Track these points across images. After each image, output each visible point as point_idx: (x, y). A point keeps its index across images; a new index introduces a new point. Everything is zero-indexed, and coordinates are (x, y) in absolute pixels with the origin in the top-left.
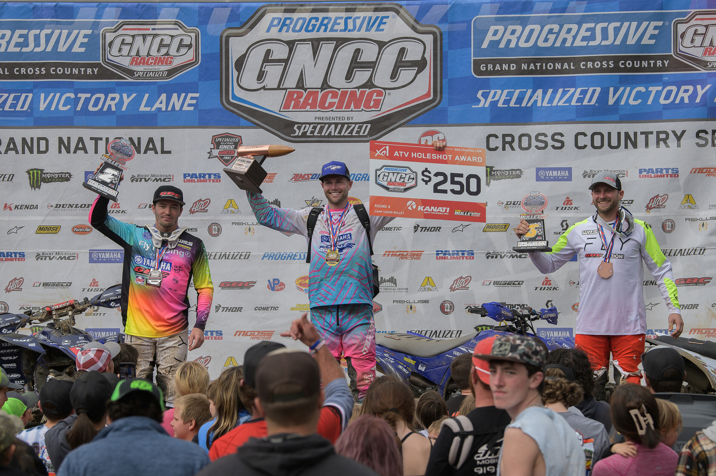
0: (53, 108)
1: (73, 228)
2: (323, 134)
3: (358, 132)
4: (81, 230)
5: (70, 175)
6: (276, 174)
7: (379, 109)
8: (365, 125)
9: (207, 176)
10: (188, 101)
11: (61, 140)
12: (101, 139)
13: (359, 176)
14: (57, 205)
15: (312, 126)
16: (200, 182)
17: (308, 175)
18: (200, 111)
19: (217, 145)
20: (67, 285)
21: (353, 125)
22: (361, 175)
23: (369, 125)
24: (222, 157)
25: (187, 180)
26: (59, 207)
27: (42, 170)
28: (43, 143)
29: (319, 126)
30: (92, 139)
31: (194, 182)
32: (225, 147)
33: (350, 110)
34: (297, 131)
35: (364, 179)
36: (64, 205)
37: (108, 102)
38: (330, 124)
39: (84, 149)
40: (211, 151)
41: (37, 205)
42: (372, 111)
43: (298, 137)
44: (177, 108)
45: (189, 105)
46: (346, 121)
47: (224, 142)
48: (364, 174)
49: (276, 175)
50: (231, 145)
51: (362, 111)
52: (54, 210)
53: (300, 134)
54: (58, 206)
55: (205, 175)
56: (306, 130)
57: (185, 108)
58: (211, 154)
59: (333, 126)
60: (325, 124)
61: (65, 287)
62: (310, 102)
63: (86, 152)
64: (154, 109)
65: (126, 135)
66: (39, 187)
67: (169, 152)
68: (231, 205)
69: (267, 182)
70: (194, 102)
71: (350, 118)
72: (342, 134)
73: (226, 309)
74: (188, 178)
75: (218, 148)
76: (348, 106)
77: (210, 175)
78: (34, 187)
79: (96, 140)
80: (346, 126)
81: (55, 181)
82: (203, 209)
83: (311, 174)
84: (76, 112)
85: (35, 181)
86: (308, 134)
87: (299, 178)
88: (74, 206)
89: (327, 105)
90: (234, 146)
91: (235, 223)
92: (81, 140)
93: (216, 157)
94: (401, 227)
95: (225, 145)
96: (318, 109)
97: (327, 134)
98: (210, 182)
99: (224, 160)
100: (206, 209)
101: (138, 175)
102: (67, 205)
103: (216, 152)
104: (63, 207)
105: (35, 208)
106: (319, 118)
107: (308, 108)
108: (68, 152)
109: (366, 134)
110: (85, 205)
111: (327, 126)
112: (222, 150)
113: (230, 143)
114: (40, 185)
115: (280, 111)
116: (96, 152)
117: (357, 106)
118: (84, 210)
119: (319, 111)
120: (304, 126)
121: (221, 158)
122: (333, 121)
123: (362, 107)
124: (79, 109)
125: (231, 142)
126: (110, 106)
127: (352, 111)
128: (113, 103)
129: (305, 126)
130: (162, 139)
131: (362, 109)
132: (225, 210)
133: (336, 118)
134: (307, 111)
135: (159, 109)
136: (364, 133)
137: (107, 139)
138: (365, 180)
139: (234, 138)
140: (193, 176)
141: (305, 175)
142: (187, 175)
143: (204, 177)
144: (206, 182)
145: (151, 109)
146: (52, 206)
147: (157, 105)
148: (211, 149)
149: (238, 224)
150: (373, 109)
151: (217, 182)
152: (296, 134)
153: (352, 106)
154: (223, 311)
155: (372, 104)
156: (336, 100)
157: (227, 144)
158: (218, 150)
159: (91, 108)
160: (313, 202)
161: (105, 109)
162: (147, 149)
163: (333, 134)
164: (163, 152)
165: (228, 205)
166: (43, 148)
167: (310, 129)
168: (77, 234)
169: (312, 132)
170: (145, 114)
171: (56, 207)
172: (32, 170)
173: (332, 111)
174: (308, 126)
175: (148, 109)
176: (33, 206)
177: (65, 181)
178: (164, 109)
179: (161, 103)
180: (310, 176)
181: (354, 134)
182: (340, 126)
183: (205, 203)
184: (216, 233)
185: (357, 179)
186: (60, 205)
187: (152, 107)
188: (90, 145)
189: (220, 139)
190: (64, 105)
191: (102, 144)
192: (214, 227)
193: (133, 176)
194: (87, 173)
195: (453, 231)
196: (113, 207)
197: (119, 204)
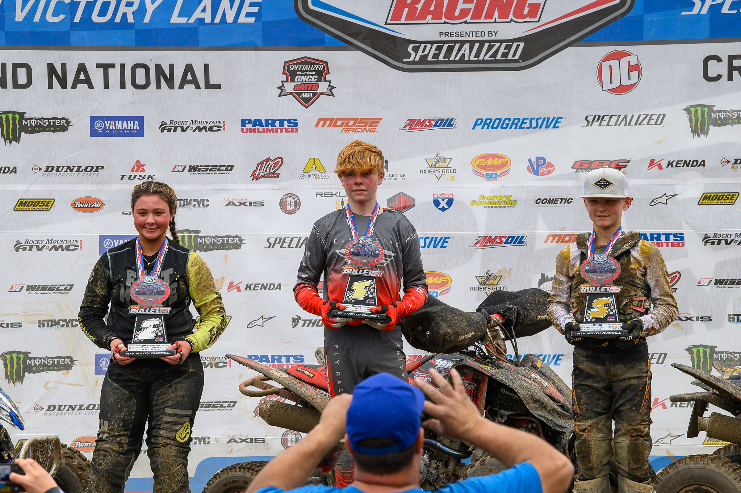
0: (37, 19)
1: (74, 203)
2: (452, 58)
3: (505, 55)
4: (86, 205)
5: (68, 122)
6: (380, 119)
7: (537, 19)
8: (515, 44)
9: (277, 124)
10: (246, 9)
11: (51, 69)
12: (113, 66)
13: (507, 121)
14: (48, 168)
15: (435, 46)
16: (267, 132)
17: (430, 121)
18: (264, 23)
19: (291, 75)
20: (66, 289)
21: (498, 45)
22: (510, 119)
23: (522, 45)
24: (299, 94)
25: (247, 129)
26: (52, 171)
27: (22, 114)
28: (22, 73)
29: (446, 46)
30: (99, 66)
31: (258, 131)
32: (304, 78)
33: (493, 20)
34: (413, 54)
35: (514, 126)
36: (58, 168)
37: (122, 9)
38: (462, 43)
39: (88, 82)
40: (283, 86)
41: (15, 168)
42: (527, 22)
43: (414, 62)
44: (230, 19)
45: (248, 15)
46: (486, 38)
47: (303, 72)
48: (515, 119)
49: (381, 121)
50: (312, 75)
51: (510, 22)
52: (44, 175)
53: (417, 59)
54: (50, 169)
55: (274, 121)
56: (426, 52)
57: (242, 19)
58: (282, 90)
59: (467, 46)
60: (455, 42)
61: (63, 292)
62: (432, 9)
63: (91, 87)
64: (192, 20)
65: (151, 60)
66: (17, 140)
67: (218, 87)
68: (314, 166)
69: (367, 132)
70: (255, 9)
71: (493, 34)
72: (481, 58)
73: (308, 322)
74: (249, 126)
75: (293, 81)
76: (489, 15)
77: (281, 122)
78: (9, 140)
79: (106, 67)
80: (487, 45)
81: (44, 131)
82: (273, 173)
83: (434, 120)
84: (74, 26)
85: (10, 130)
86: (430, 58)
87: (416, 126)
88: (76, 169)
89: (457, 13)
90: (317, 77)
91: (321, 194)
92: (82, 68)
93: (291, 93)
94: (572, 199)
95: (304, 75)
96: (444, 20)
97: (457, 59)
98: (281, 131)
99: (303, 99)
100: (277, 172)
101: (171, 122)
102: (63, 167)
103: (290, 87)
104: (57, 170)
105: (12, 171)
106: (446, 34)
107: (429, 18)
108: (63, 85)
109: (517, 57)
110: (92, 168)
111: (458, 45)
112: (299, 83)
113: (311, 73)
114: (20, 136)
115: (386, 24)
116: (106, 86)
117: (504, 14)
118: (90, 175)
119: (445, 23)
120: (423, 46)
121: (297, 95)
122: (467, 38)
123: (511, 16)
124: (77, 19)
125: (312, 71)
126: (125, 15)
127: (495, 22)
128: (130, 11)
129: (425, 47)
130: (207, 67)
131: (512, 20)
132: (305, 174)
133: (471, 34)
134: (428, 23)
135: (201, 21)
136: (514, 56)
137: (122, 66)
138: (516, 128)
139: (317, 64)
140: (257, 122)
141: (425, 120)
142: (247, 122)
143: (273, 124)
144: (277, 132)
145: (188, 20)
146: (40, 169)
147: (198, 14)
148: (282, 82)
149: (325, 195)
150: (528, 19)
151: (293, 131)
152: (411, 59)
153: (496, 14)
154: (303, 325)
155: (526, 11)
156: (471, 6)
157: (306, 74)
158: (293, 84)
159: (95, 18)
160: (438, 162)
161: (118, 20)
162: (184, 82)
163: (466, 58)
164: (208, 86)
165: (309, 167)
166: (22, 79)
167: (433, 51)
168: (81, 211)
169: (436, 56)
170: (180, 28)
171: (47, 170)
172: (4, 113)
173: (465, 22)
174: (429, 46)
175: (183, 20)
176: (9, 168)
177: (60, 131)
178: (208, 20)
179: (204, 10)
180: (433, 123)
181: (499, 57)
182: (477, 45)
183: (276, 164)
184: (292, 208)
185: (505, 126)
186: (53, 168)
187: (189, 17)
188: (97, 76)
189: (296, 67)
190: (55, 14)
191: (114, 75)
192: (288, 200)
193: (164, 123)
194: (93, 119)
195: (652, 204)
196: (135, 169)
197: (144, 165)
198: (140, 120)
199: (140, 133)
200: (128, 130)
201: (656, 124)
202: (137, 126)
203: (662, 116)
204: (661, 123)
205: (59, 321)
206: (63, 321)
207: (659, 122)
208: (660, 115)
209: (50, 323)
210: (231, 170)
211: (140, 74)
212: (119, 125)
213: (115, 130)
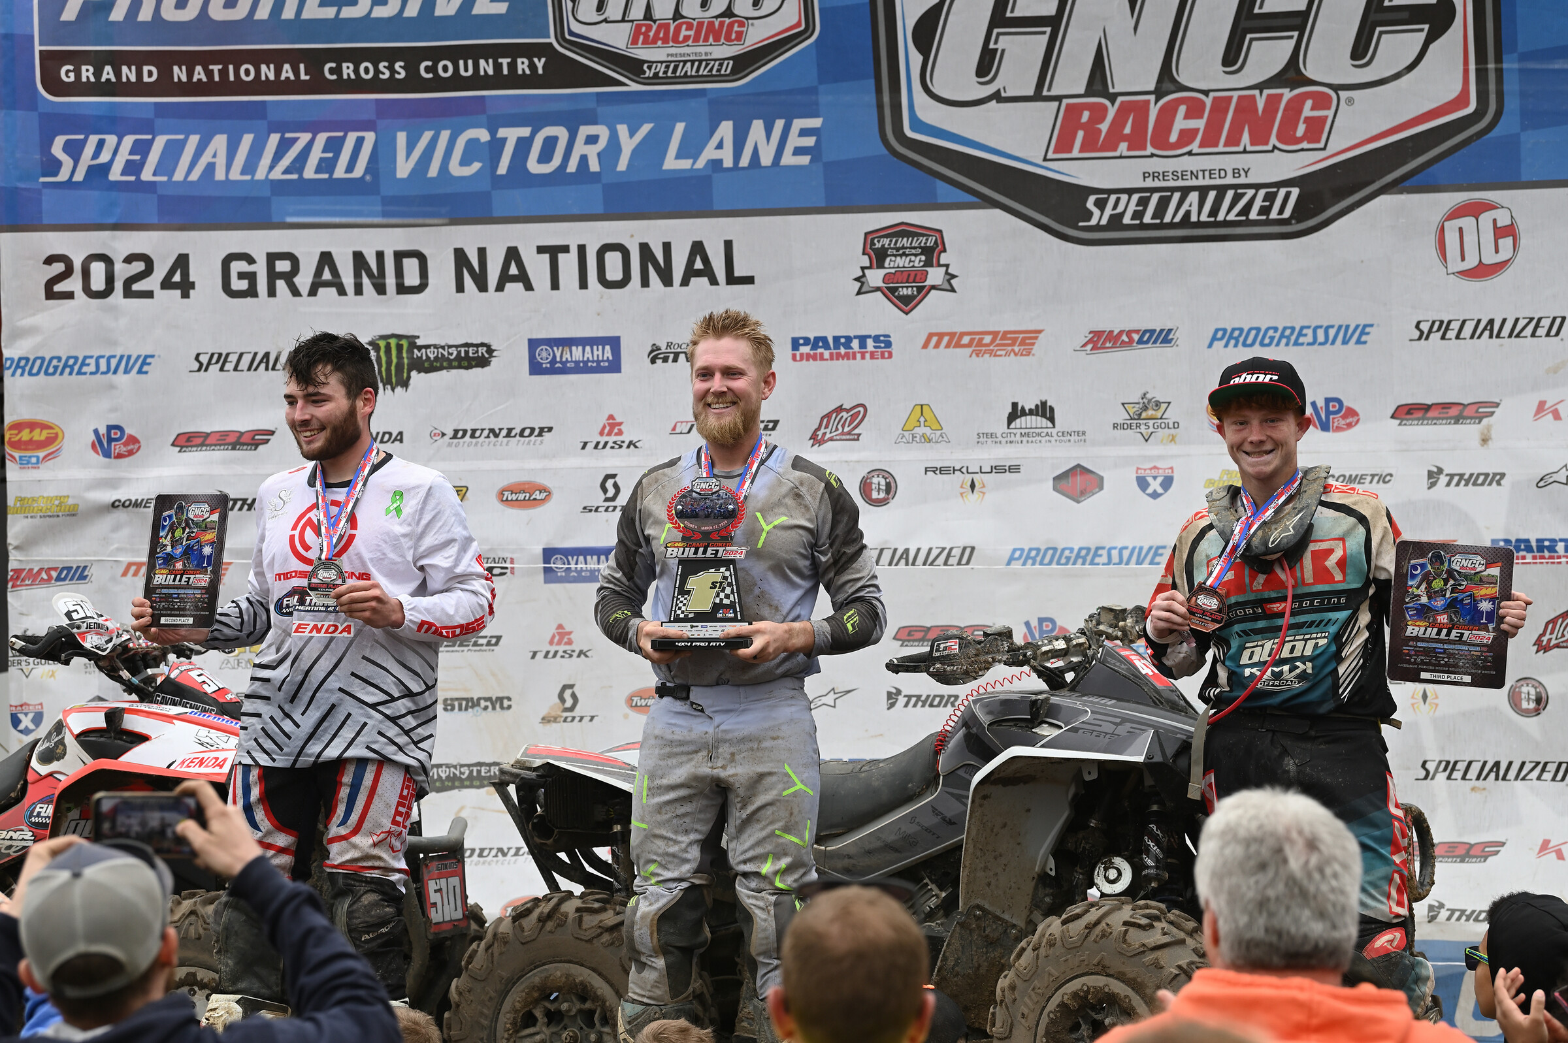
0: (433, 171)
1: (501, 493)
2: (1167, 219)
3: (1265, 211)
4: (521, 497)
5: (490, 351)
6: (1040, 332)
7: (1321, 145)
8: (1282, 192)
9: (855, 344)
10: (794, 141)
11: (460, 257)
12: (565, 249)
13: (1271, 333)
14: (456, 431)
15: (1135, 197)
16: (837, 359)
17: (1129, 333)
18: (828, 166)
19: (879, 257)
20: (489, 644)
21: (1251, 192)
22: (1276, 329)
23: (1295, 192)
24: (893, 290)
25: (802, 355)
26: (463, 436)
27: (411, 339)
28: (411, 267)
29: (1155, 198)
30: (541, 250)
31: (822, 359)
32: (901, 262)
33: (1241, 149)
34: (1096, 212)
35: (1284, 341)
36: (474, 431)
37: (580, 149)
38: (1185, 191)
39: (523, 278)
40: (864, 275)
41: (401, 433)
42: (1302, 150)
43: (1098, 228)
44: (766, 159)
45: (798, 151)
46: (1230, 180)
47: (898, 249)
48: (1285, 329)
49: (1041, 336)
50: (916, 255)
51: (1272, 151)
52: (450, 445)
53: (1104, 222)
54: (460, 434)
55: (849, 339)
56: (1120, 209)
57: (788, 159)
58: (863, 283)
59: (1194, 197)
60: (1173, 190)
61: (484, 648)
62: (1127, 130)
63: (529, 287)
64: (701, 164)
65: (632, 236)
66: (405, 384)
67: (749, 280)
68: (922, 419)
69: (1016, 354)
70: (810, 141)
71: (1242, 173)
72: (1221, 217)
73: (914, 700)
74: (805, 349)
75: (881, 265)
76: (1234, 139)
77: (863, 339)
78: (391, 384)
79: (553, 252)
80: (1230, 194)
81: (450, 367)
82: (849, 433)
83: (1137, 332)
84: (498, 181)
85: (393, 368)
86: (1127, 220)
87: (1104, 343)
88: (504, 433)
89: (1173, 138)
90: (923, 258)
91: (934, 470)
92: (513, 254)
93: (878, 289)
94: (1391, 475)
95: (901, 256)
96: (1150, 150)
97: (1177, 219)
98: (863, 358)
99: (900, 298)
100: (856, 431)
101: (669, 345)
102: (483, 430)
103: (875, 277)
104: (473, 436)
105: (396, 439)
106: (1155, 176)
107: (1123, 147)
108: (482, 287)
109: (1287, 214)
110: (533, 430)
111: (1177, 196)
112: (893, 271)
113: (913, 251)
114: (409, 377)
115: (1045, 159)
116: (555, 285)
117: (1259, 138)
118: (529, 443)
119: (1152, 155)
120: (1113, 198)
121: (890, 292)
122: (1194, 182)
123: (1273, 140)
124: (502, 169)
125: (915, 248)
126: (584, 159)
127: (1245, 152)
128: (592, 152)
129: (1118, 200)
130: (728, 245)
131: (1275, 147)
132: (906, 434)
133: (1200, 174)
134: (1121, 157)
135: (716, 164)
136: (1281, 212)
137: (582, 249)
138: (1287, 344)
139: (923, 235)
140: (819, 342)
141: (1121, 332)
142: (801, 341)
143: (848, 345)
144: (854, 358)
145: (694, 164)
146: (443, 435)
147: (709, 153)
148: (863, 268)
149: (942, 471)
150: (1305, 145)
151: (883, 357)
152: (1094, 222)
153: (1246, 138)
154: (906, 705)
155: (1301, 130)
156: (1200, 124)
157: (904, 254)
158: (882, 272)
159: (534, 166)
160: (1145, 408)
161: (572, 167)
162: (690, 273)
163: (1194, 218)
164: (732, 280)
165: (913, 422)
166: (412, 278)
167: (1132, 207)
168: (513, 506)
169: (1138, 215)
170: (680, 180)
171: (455, 437)
172: (383, 337)
173: (1190, 153)
174: (1124, 197)
175: (686, 164)
176: (390, 434)
177: (477, 366)
178: (728, 163)
179: (720, 146)
180: (1136, 337)
181: (1253, 215)
182: (1212, 195)
183: (854, 417)
184: (882, 495)
185: (1267, 341)
186: (465, 432)
187: (695, 158)
188: (537, 267)
189: (886, 241)
190: (464, 162)
191: (568, 264)
192: (875, 480)
193: (655, 348)
194: (533, 344)
195: (1541, 484)
196: (606, 431)
197: (620, 424)
198: (614, 343)
199: (614, 366)
200: (593, 361)
201: (1548, 335)
202: (608, 354)
203: (1558, 321)
204: (1557, 334)
205: (479, 699)
206: (486, 699)
207: (1553, 332)
208: (1554, 319)
209: (464, 703)
210: (773, 429)
211: (613, 260)
212: (577, 353)
213: (572, 361)
